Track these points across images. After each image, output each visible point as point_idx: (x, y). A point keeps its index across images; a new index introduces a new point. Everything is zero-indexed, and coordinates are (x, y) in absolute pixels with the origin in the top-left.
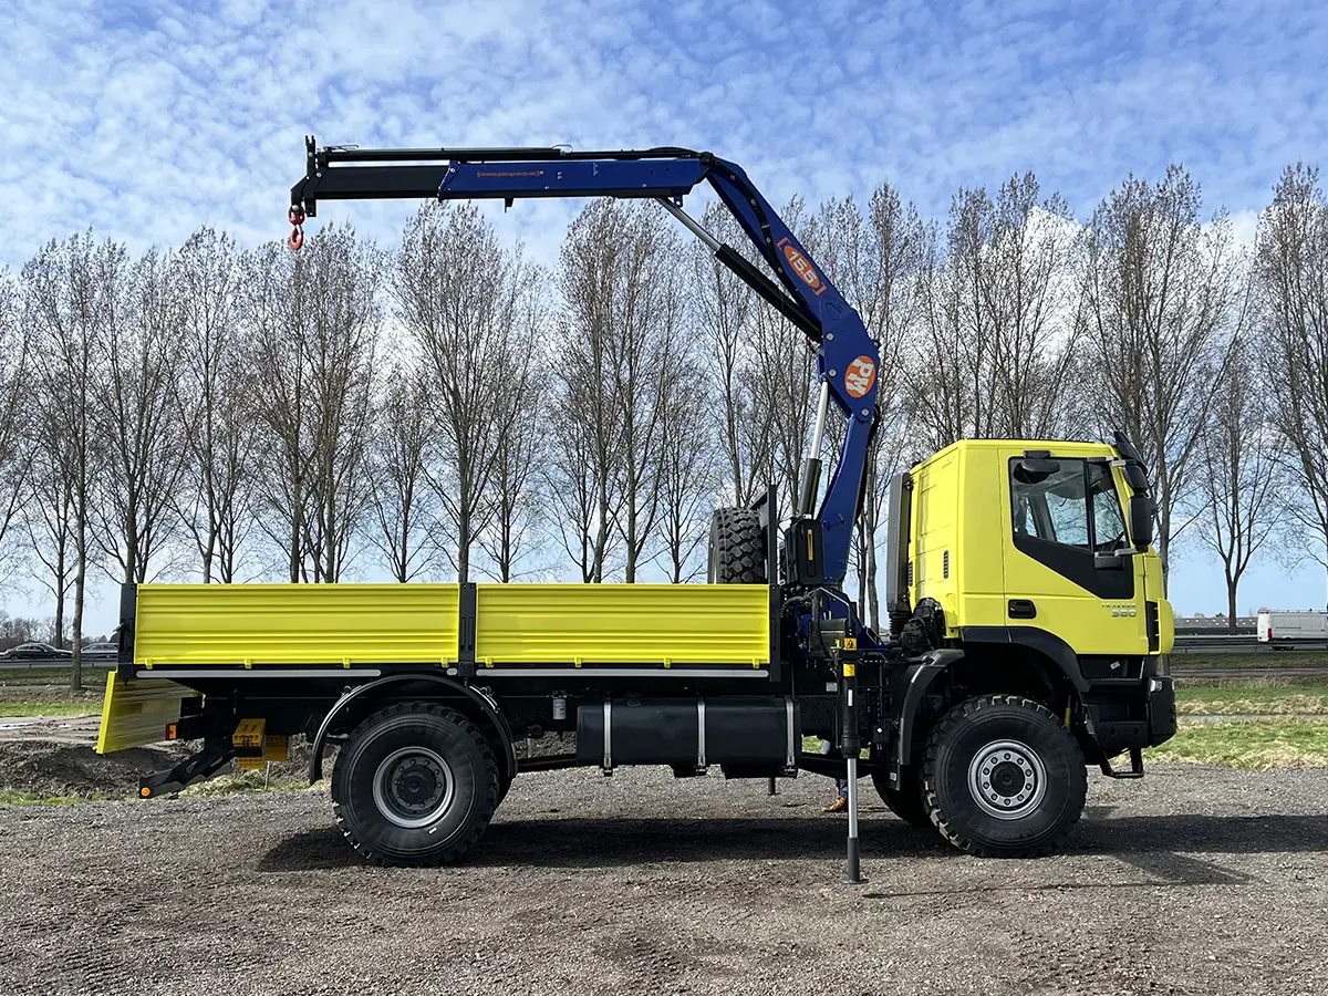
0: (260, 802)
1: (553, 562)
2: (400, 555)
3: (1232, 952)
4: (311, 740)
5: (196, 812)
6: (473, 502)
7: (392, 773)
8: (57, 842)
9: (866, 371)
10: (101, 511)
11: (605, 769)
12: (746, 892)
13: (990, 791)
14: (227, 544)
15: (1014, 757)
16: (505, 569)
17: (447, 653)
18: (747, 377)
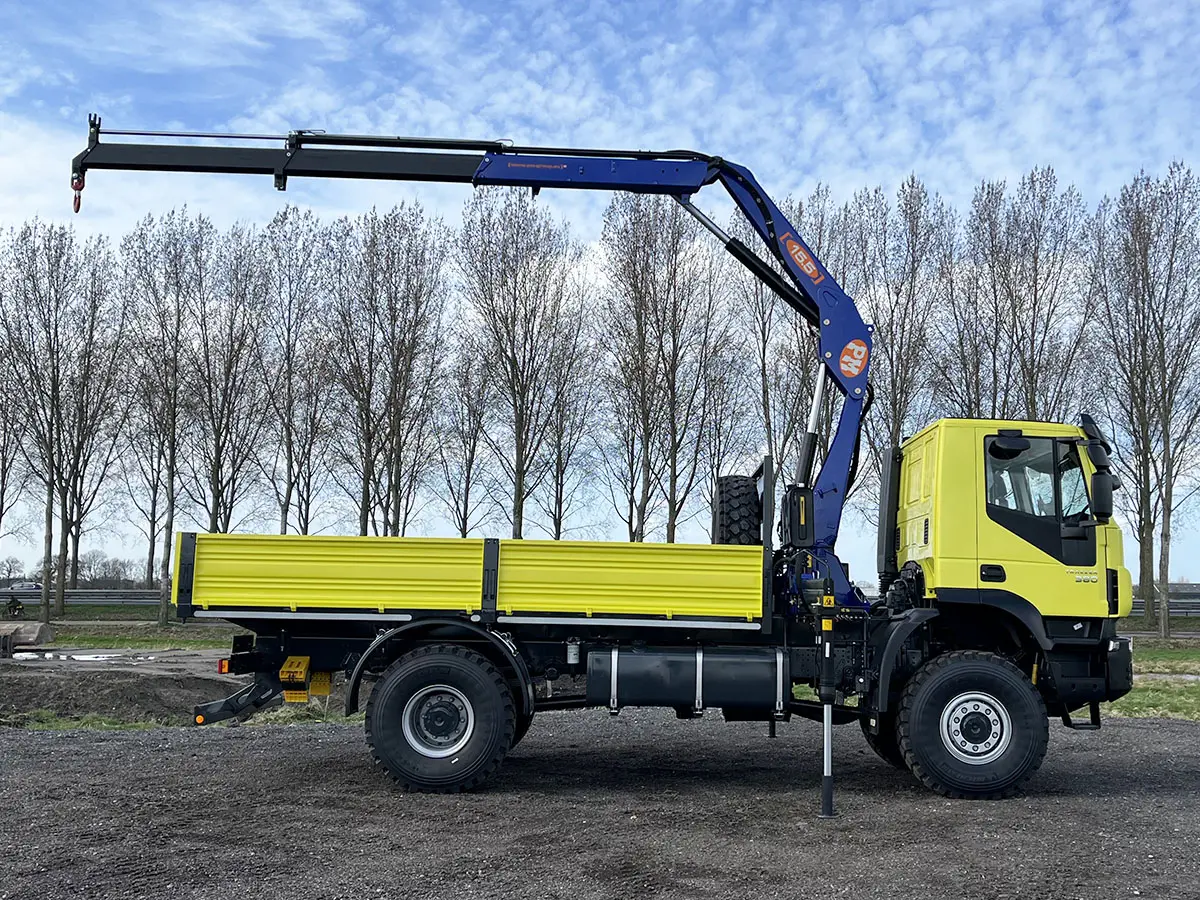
0: (312, 731)
1: (603, 518)
2: (462, 509)
3: (1156, 888)
4: (348, 676)
5: (253, 739)
6: (528, 462)
7: (420, 708)
8: (125, 762)
9: (860, 353)
10: (191, 463)
11: (612, 709)
12: (731, 823)
13: (960, 738)
14: (305, 496)
15: (983, 708)
16: (558, 524)
17: (470, 601)
18: (782, 351)
